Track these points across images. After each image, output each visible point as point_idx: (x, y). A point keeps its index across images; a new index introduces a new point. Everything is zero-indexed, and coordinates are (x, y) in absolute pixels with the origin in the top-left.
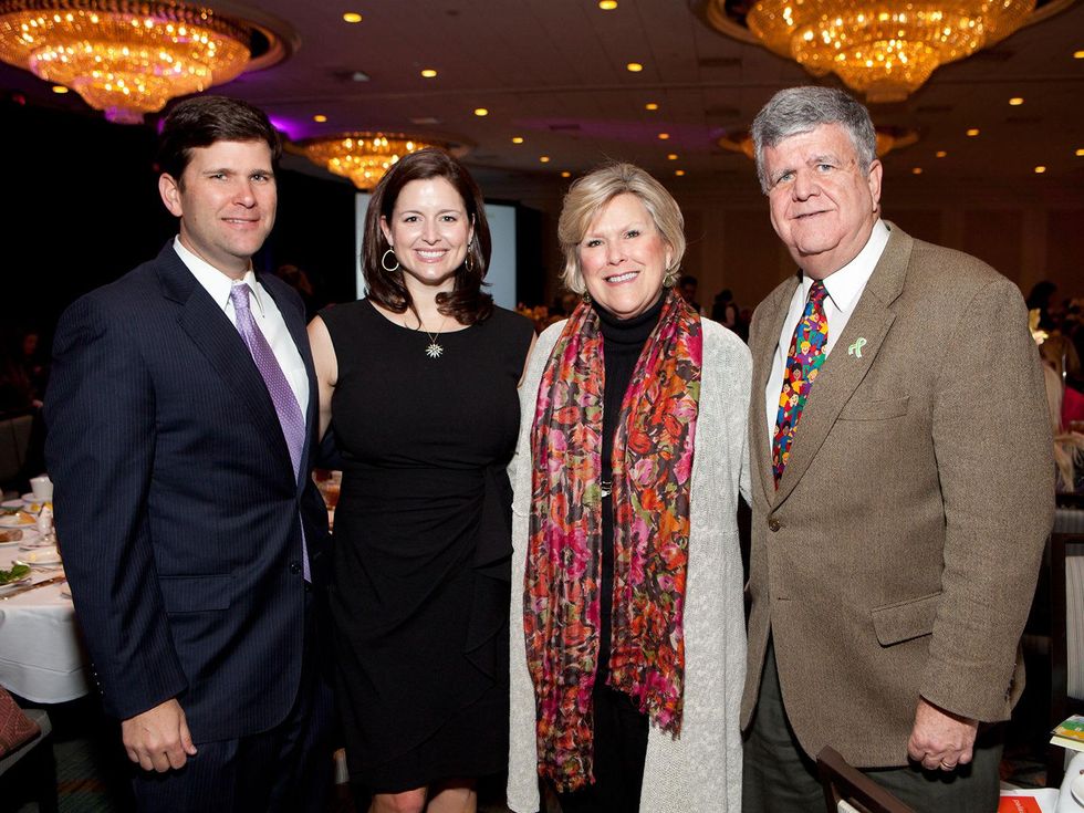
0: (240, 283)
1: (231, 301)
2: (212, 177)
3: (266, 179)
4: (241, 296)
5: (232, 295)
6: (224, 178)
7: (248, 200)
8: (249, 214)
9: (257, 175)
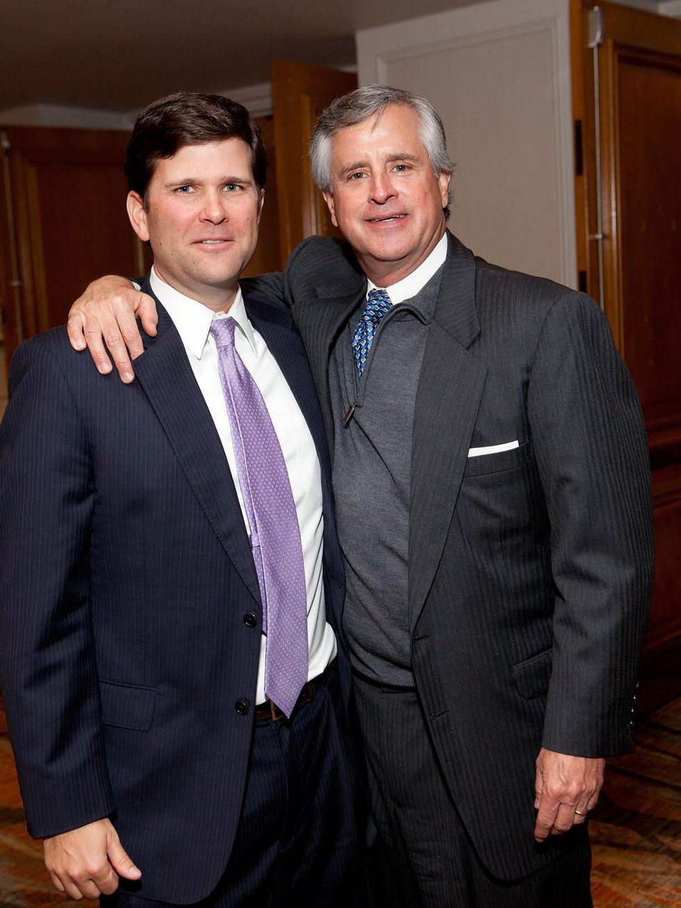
0: (223, 316)
1: (211, 338)
2: (176, 190)
3: (242, 188)
4: (224, 333)
5: (212, 330)
6: (191, 189)
7: (216, 214)
8: (219, 232)
9: (231, 184)
